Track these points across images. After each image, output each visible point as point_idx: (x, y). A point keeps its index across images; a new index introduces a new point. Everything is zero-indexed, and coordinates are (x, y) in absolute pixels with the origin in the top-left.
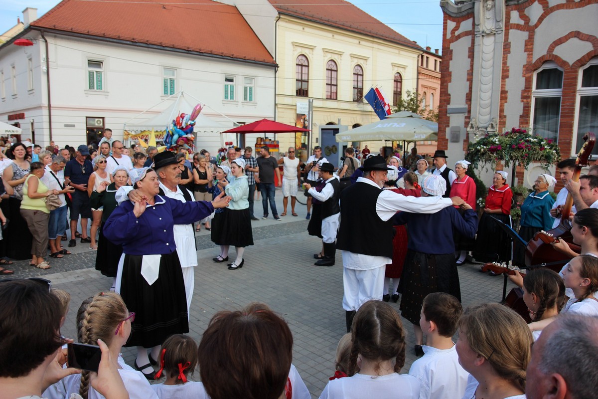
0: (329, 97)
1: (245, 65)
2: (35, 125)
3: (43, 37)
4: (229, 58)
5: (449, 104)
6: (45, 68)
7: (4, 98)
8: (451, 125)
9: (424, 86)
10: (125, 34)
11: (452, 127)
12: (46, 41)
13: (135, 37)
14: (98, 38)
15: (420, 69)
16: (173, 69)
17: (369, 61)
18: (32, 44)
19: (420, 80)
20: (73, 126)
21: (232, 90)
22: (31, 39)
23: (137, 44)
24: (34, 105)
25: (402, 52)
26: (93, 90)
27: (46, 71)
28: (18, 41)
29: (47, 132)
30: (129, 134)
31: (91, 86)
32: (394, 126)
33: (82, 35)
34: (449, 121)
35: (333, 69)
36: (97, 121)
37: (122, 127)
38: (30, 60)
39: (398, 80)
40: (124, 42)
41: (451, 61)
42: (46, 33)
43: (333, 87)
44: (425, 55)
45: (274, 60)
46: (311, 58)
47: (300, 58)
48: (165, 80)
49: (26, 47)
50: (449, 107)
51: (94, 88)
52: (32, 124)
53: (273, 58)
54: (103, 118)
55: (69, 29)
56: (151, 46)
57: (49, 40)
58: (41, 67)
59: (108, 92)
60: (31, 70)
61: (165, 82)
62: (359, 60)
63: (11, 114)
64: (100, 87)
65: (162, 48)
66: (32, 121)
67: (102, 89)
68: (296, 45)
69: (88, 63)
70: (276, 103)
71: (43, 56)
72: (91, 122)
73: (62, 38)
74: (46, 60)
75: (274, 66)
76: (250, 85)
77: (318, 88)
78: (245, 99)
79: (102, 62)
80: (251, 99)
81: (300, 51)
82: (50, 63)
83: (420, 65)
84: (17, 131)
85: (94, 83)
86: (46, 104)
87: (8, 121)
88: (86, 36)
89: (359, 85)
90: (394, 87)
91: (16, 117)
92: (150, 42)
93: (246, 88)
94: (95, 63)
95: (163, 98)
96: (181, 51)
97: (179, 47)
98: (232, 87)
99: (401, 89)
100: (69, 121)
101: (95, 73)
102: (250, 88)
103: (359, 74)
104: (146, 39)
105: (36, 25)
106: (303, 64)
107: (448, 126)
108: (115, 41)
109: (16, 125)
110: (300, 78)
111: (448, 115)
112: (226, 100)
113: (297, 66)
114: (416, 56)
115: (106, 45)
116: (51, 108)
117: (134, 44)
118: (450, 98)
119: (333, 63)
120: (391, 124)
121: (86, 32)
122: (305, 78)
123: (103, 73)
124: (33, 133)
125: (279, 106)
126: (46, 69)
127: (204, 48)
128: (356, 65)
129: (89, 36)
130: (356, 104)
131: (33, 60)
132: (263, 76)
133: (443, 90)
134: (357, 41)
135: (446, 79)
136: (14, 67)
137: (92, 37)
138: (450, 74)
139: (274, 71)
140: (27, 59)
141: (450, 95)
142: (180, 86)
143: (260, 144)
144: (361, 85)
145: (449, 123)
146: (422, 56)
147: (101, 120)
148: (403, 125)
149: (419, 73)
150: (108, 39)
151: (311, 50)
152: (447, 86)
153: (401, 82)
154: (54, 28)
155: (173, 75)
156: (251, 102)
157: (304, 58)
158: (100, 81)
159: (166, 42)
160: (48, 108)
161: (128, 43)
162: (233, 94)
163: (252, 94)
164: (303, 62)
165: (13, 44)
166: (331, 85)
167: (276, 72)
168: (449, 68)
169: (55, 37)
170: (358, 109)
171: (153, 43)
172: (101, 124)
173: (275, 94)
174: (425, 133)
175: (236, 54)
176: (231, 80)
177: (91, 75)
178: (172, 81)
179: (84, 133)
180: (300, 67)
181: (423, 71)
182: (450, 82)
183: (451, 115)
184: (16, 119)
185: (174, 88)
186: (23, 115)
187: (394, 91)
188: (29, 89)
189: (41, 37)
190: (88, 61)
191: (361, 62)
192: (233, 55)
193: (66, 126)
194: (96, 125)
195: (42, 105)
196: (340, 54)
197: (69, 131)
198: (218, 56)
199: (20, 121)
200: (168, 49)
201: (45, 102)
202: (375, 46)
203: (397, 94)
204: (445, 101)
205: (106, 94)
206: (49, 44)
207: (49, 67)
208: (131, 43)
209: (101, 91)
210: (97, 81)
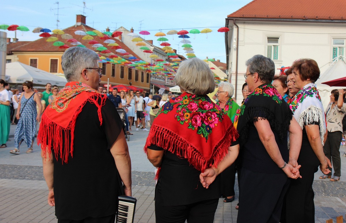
3: (236, 24)
12: (238, 27)
13: (306, 15)
14: (275, 19)
18: (228, 30)
23: (307, 21)
33: (263, 19)
40: (296, 20)
42: (237, 21)
48: (334, 48)
55: (254, 16)
56: (320, 21)
57: (240, 26)
58: (233, 45)
59: (282, 61)
61: (334, 50)
64: (276, 57)
65: (331, 21)
67: (277, 59)
69: (268, 40)
71: (235, 37)
73: (249, 23)
74: (236, 40)
79: (278, 38)
82: (239, 42)
85: (271, 55)
86: (234, 72)
88: (265, 19)
92: (320, 18)
94: (273, 39)
101: (273, 47)
104: (316, 15)
105: (231, 16)
108: (289, 20)
115: (282, 24)
116: (238, 75)
117: (304, 21)
121: (266, 16)
123: (279, 47)
126: (236, 46)
129: (267, 19)
137: (270, 19)
150: (282, 20)
154: (242, 17)
158: (276, 53)
159: (335, 16)
160: (235, 74)
161: (300, 20)
169: (244, 23)
171: (322, 18)
177: (269, 47)
178: (341, 49)
185: (342, 54)
189: (234, 24)
190: (268, 38)
200: (336, 21)
205: (281, 62)
206: (239, 29)
207: (239, 45)
208: (302, 20)
209: (277, 60)
210: (274, 53)
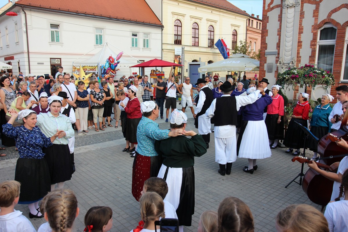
0: (194, 45)
1: (144, 26)
2: (20, 63)
3: (23, 11)
4: (134, 22)
5: (266, 49)
6: (25, 29)
7: (2, 47)
8: (267, 62)
9: (250, 38)
10: (72, 8)
11: (268, 63)
12: (25, 13)
13: (78, 10)
14: (56, 11)
15: (248, 27)
16: (101, 29)
17: (218, 23)
18: (17, 15)
19: (248, 34)
20: (43, 64)
21: (136, 41)
22: (16, 12)
23: (80, 14)
24: (19, 51)
25: (237, 18)
26: (54, 42)
27: (25, 31)
28: (8, 13)
29: (27, 67)
30: (76, 68)
31: (53, 40)
32: (233, 63)
33: (47, 9)
34: (266, 59)
35: (196, 28)
36: (57, 61)
37: (71, 64)
38: (16, 24)
39: (235, 34)
40: (72, 13)
41: (267, 23)
42: (25, 8)
43: (196, 39)
44: (251, 19)
45: (161, 23)
46: (183, 21)
47: (177, 21)
48: (96, 35)
49: (13, 16)
50: (266, 51)
51: (54, 41)
52: (19, 62)
53: (160, 22)
54: (60, 59)
55: (39, 6)
56: (88, 15)
57: (27, 12)
58: (23, 28)
60: (17, 31)
61: (96, 37)
62: (212, 22)
63: (6, 57)
64: (58, 40)
65: (94, 16)
66: (18, 61)
68: (174, 14)
70: (163, 49)
71: (24, 22)
72: (53, 61)
73: (35, 11)
74: (25, 24)
75: (161, 27)
76: (147, 38)
77: (187, 39)
78: (144, 46)
79: (59, 25)
80: (147, 47)
81: (176, 17)
82: (28, 26)
83: (248, 25)
84: (10, 67)
85: (54, 38)
86: (26, 51)
87: (4, 61)
88: (49, 10)
89: (211, 37)
90: (233, 38)
91: (9, 59)
92: (87, 13)
93: (144, 40)
94: (54, 26)
95: (95, 46)
96: (106, 18)
97: (104, 16)
98: (136, 39)
99: (237, 39)
100: (40, 61)
101: (55, 32)
102: (147, 40)
103: (212, 31)
104: (85, 11)
105: (19, 3)
106: (179, 25)
107: (266, 63)
108: (66, 12)
109: (9, 63)
110: (176, 34)
111: (266, 56)
112: (133, 47)
113: (175, 27)
114: (245, 20)
115: (61, 15)
116: (29, 53)
117: (78, 14)
118: (267, 46)
119: (196, 25)
120: (231, 61)
121: (49, 7)
122: (179, 33)
123: (59, 32)
124: (19, 68)
125: (164, 50)
127: (119, 16)
128: (210, 26)
129: (51, 10)
130: (210, 49)
131: (18, 24)
132: (155, 32)
133: (263, 41)
134: (210, 11)
135: (265, 34)
136: (7, 29)
137: (52, 10)
138: (267, 31)
139: (161, 29)
140: (14, 24)
141: (267, 44)
142: (105, 39)
143: (153, 74)
144: (213, 38)
145: (266, 61)
146: (249, 20)
147: (59, 60)
148: (239, 62)
149: (247, 30)
150: (62, 12)
151: (183, 17)
152: (265, 39)
153: (236, 35)
154: (29, 5)
155: (102, 33)
156: (148, 48)
157: (179, 22)
158: (58, 37)
159: (97, 13)
160: (27, 53)
161: (74, 13)
162: (137, 44)
163: (148, 44)
164: (178, 24)
165: (5, 15)
166: (195, 37)
167: (162, 30)
168: (266, 27)
169: (30, 10)
170: (211, 52)
171: (89, 13)
172: (59, 63)
173: (162, 43)
174: (252, 67)
175: (139, 20)
176: (136, 35)
177: (52, 33)
178: (101, 36)
179: (49, 67)
180: (177, 27)
181: (250, 29)
182: (267, 36)
183: (267, 56)
184: (9, 60)
185: (102, 40)
186: (13, 57)
187: (232, 41)
188: (16, 42)
189: (22, 10)
190: (51, 25)
191: (213, 24)
192: (136, 20)
193: (38, 63)
194: (56, 63)
195: (24, 52)
196: (200, 19)
197: (41, 66)
198: (128, 21)
199: (11, 61)
200: (98, 17)
201: (26, 50)
202: (221, 14)
203: (234, 43)
204: (264, 47)
205: (62, 44)
206: (27, 15)
207: (28, 28)
208: (76, 14)
209: (59, 42)
210: (56, 37)
